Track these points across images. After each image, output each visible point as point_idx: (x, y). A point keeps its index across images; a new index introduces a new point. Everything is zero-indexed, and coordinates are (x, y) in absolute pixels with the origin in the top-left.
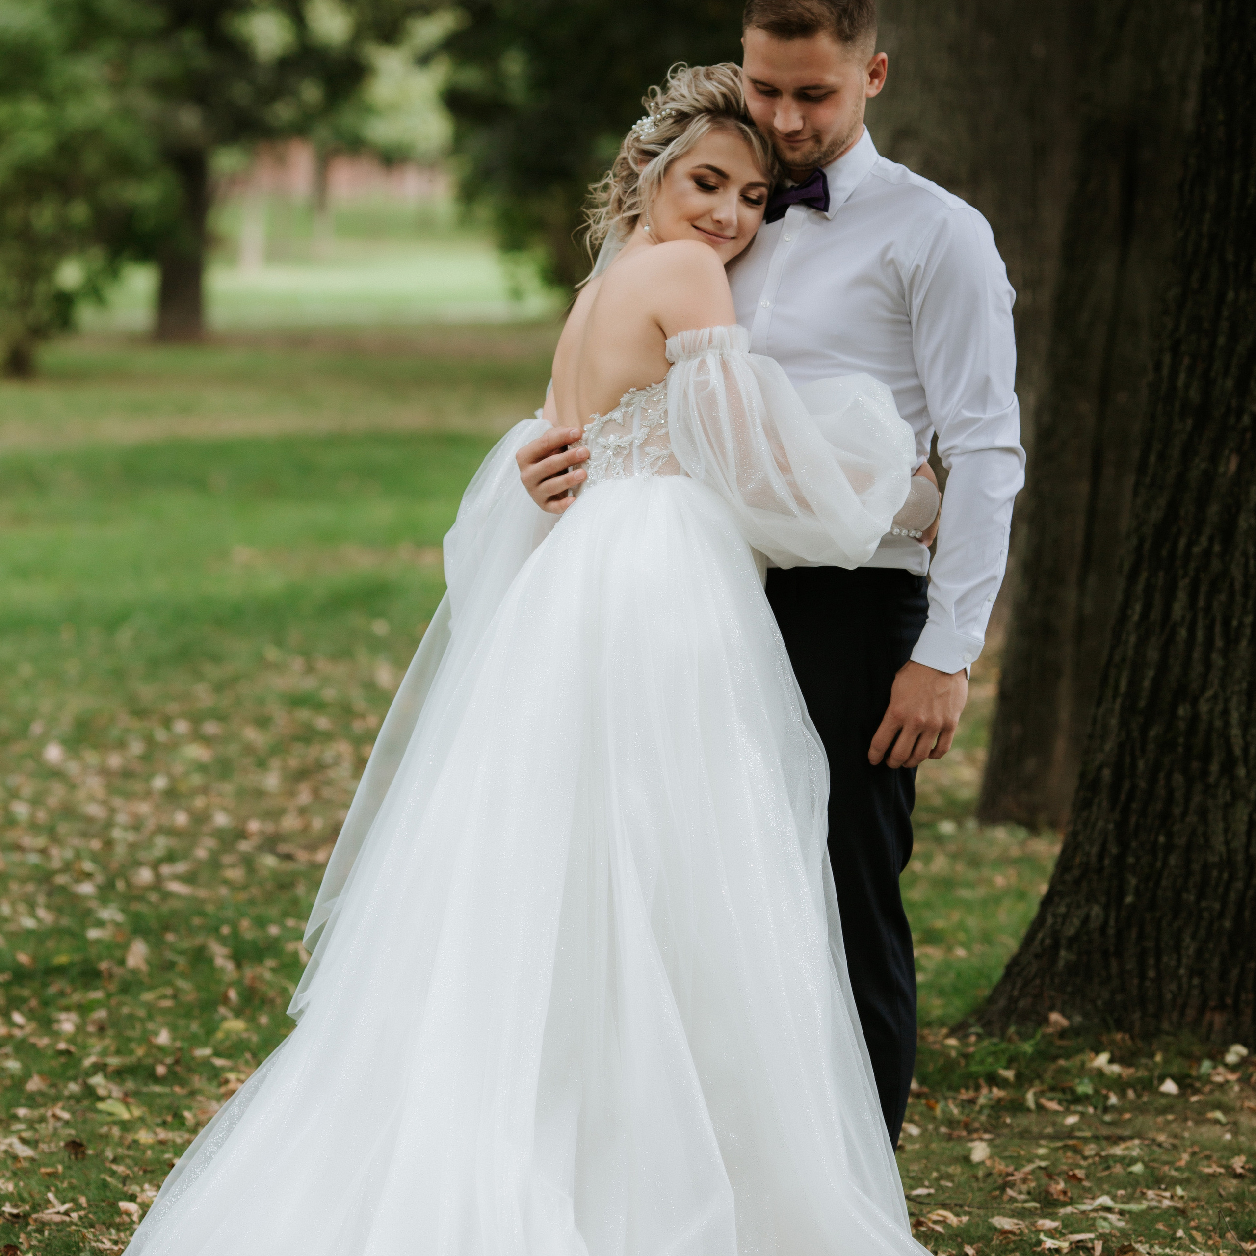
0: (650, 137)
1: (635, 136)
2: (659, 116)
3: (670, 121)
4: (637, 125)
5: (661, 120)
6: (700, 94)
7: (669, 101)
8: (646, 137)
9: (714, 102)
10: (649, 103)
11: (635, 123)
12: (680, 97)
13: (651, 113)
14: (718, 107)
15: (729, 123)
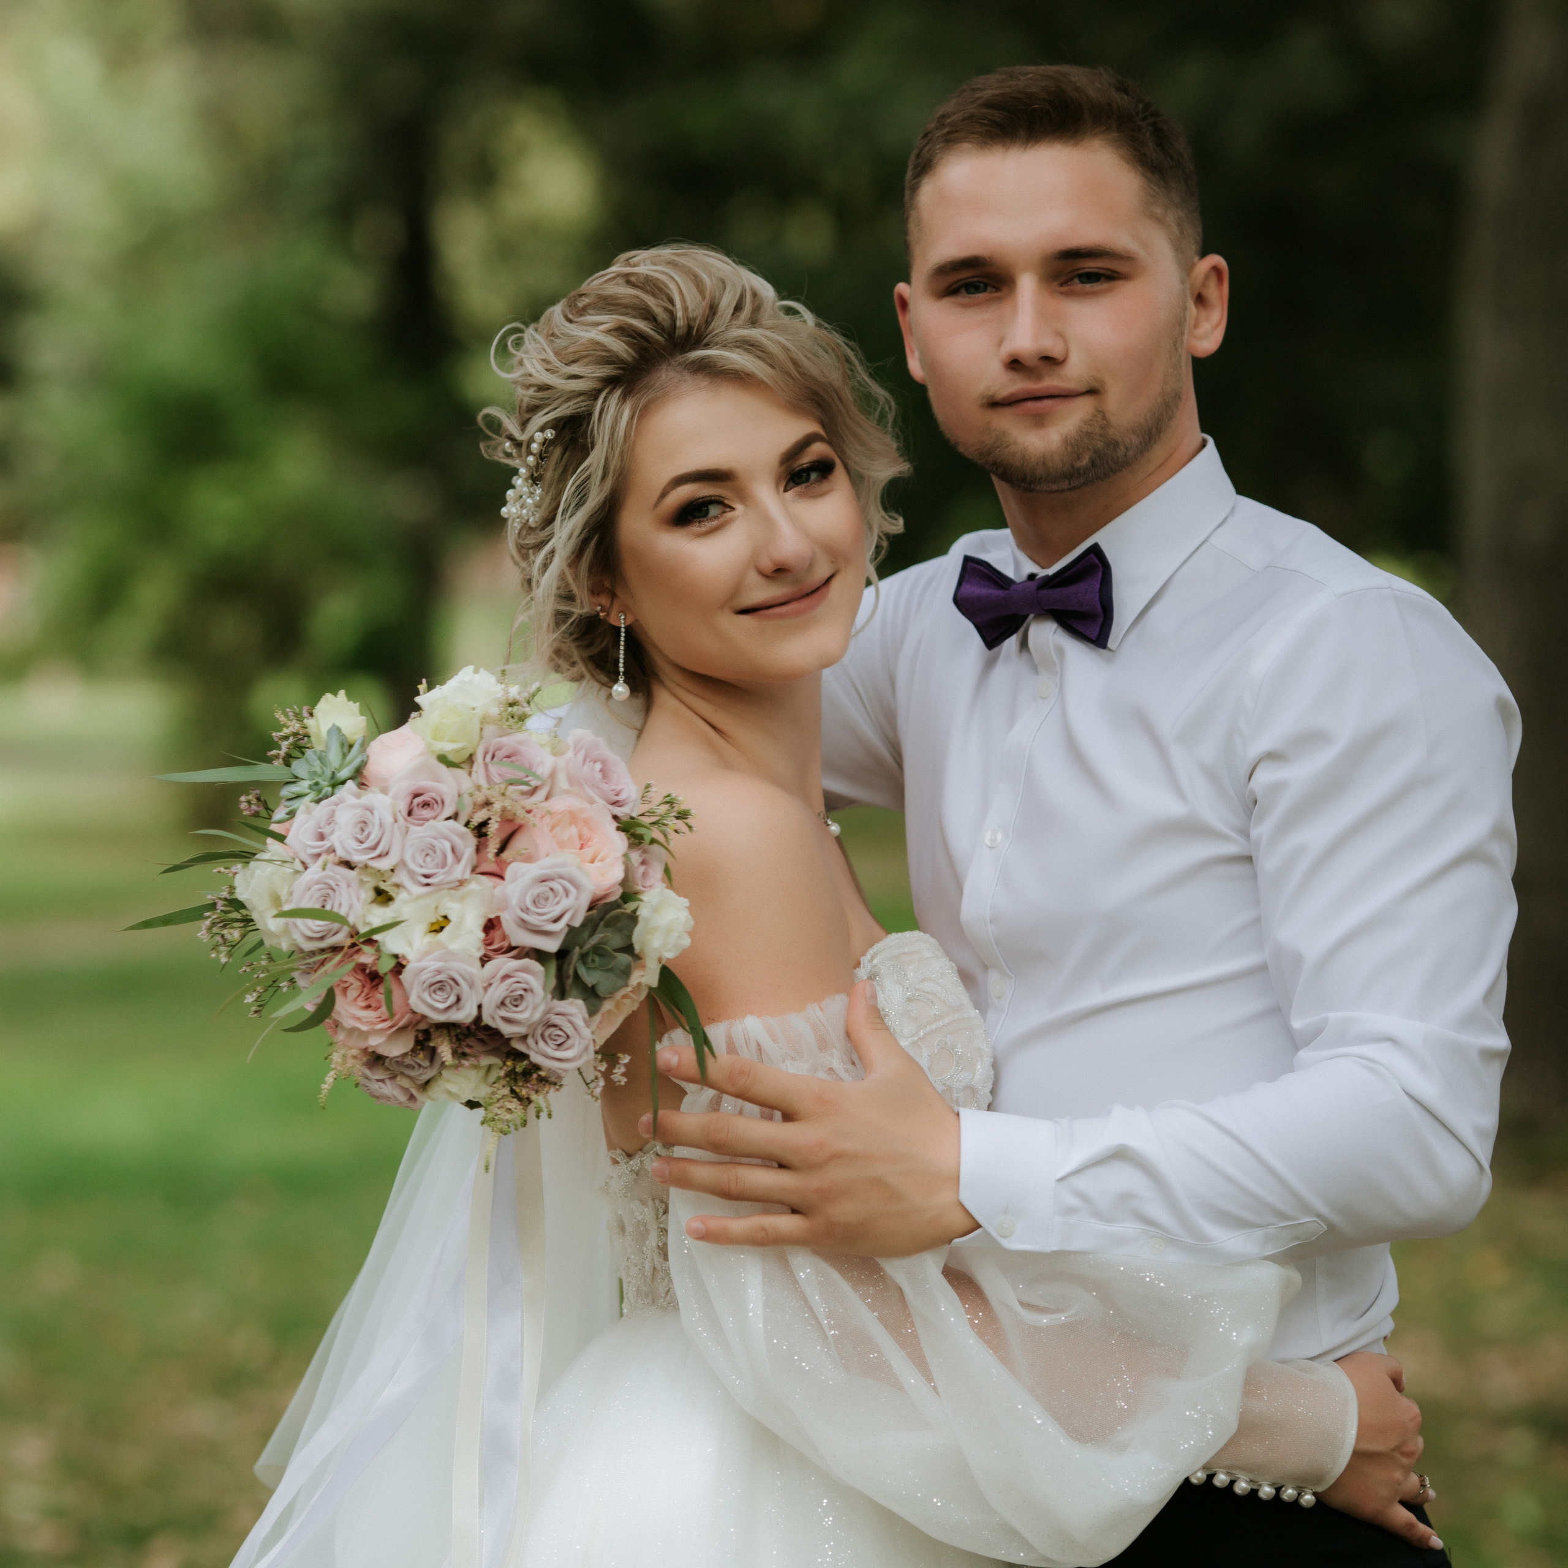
0: (543, 507)
1: (517, 526)
2: (531, 459)
3: (557, 452)
4: (508, 504)
5: (538, 464)
6: (574, 362)
7: (527, 416)
8: (537, 515)
9: (609, 359)
10: (500, 449)
11: (504, 503)
12: (540, 394)
13: (514, 463)
14: (623, 362)
15: (664, 376)
